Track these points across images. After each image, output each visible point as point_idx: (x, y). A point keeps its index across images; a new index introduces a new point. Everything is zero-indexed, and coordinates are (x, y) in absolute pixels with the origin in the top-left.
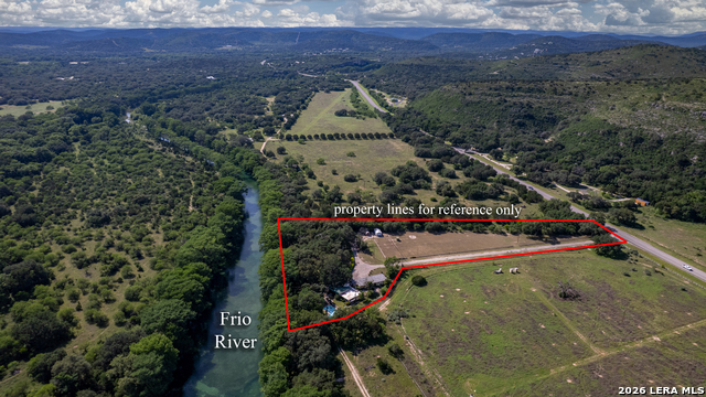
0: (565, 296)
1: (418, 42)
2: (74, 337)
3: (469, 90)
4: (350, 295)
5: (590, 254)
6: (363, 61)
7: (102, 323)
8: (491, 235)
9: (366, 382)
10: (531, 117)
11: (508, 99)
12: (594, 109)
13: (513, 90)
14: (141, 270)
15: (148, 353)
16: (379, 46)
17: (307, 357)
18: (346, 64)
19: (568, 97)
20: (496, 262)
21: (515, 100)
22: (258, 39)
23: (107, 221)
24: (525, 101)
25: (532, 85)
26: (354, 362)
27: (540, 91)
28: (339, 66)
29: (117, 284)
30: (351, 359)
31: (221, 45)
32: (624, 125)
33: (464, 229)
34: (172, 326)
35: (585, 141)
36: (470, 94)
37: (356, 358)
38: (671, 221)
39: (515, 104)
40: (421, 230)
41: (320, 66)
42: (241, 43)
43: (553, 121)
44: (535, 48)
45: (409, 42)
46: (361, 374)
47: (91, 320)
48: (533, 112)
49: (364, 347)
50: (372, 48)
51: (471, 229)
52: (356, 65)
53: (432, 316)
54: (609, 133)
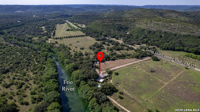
0: (152, 72)
1: (79, 9)
2: (19, 111)
3: (104, 21)
4: (101, 80)
5: (151, 61)
6: (66, 15)
7: (27, 104)
8: (127, 59)
9: (118, 102)
10: (121, 28)
11: (115, 23)
12: (137, 25)
13: (115, 21)
14: (31, 85)
15: (54, 109)
16: (68, 10)
17: (101, 99)
18: (61, 16)
19: (129, 22)
20: (132, 66)
21: (116, 23)
22: (28, 9)
23: (8, 71)
24: (119, 23)
25: (120, 19)
26: (112, 98)
27: (122, 21)
28: (59, 16)
29: (24, 91)
30: (111, 97)
31: (16, 11)
32: (146, 28)
33: (120, 58)
34: (56, 99)
35: (137, 33)
36: (104, 23)
37: (112, 97)
38: (163, 51)
39: (117, 24)
40: (109, 60)
41: (53, 17)
42: (23, 10)
43: (127, 28)
44: (111, 9)
45: (77, 9)
46: (116, 101)
47: (22, 104)
48: (122, 27)
49: (113, 94)
50: (66, 11)
51: (121, 58)
52: (64, 16)
53: (124, 82)
54: (143, 30)
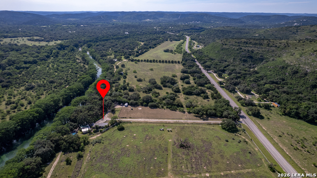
1: (237, 20)
3: (226, 43)
4: (86, 130)
6: (200, 28)
8: (177, 112)
9: (56, 166)
10: (251, 57)
11: (243, 48)
12: (285, 55)
13: (247, 43)
16: (216, 21)
18: (192, 29)
19: (274, 48)
20: (165, 125)
21: (246, 49)
22: (162, 17)
23: (32, 88)
24: (250, 49)
25: (258, 42)
26: (60, 157)
27: (261, 44)
28: (188, 30)
31: (145, 19)
32: (292, 64)
33: (167, 108)
35: (270, 71)
36: (226, 45)
38: (284, 116)
39: (245, 50)
41: (179, 29)
43: (262, 60)
45: (231, 19)
46: (58, 163)
48: (253, 55)
49: (70, 152)
50: (212, 22)
52: (196, 29)
53: (111, 144)
54: (283, 67)
